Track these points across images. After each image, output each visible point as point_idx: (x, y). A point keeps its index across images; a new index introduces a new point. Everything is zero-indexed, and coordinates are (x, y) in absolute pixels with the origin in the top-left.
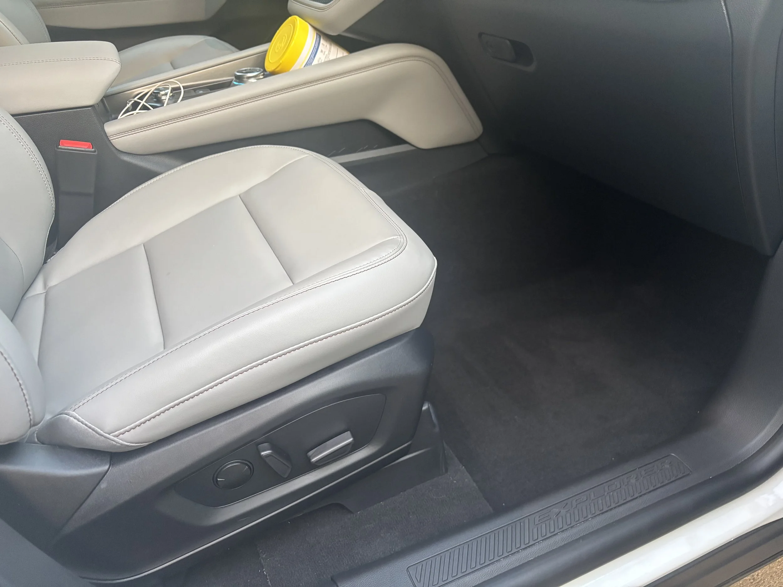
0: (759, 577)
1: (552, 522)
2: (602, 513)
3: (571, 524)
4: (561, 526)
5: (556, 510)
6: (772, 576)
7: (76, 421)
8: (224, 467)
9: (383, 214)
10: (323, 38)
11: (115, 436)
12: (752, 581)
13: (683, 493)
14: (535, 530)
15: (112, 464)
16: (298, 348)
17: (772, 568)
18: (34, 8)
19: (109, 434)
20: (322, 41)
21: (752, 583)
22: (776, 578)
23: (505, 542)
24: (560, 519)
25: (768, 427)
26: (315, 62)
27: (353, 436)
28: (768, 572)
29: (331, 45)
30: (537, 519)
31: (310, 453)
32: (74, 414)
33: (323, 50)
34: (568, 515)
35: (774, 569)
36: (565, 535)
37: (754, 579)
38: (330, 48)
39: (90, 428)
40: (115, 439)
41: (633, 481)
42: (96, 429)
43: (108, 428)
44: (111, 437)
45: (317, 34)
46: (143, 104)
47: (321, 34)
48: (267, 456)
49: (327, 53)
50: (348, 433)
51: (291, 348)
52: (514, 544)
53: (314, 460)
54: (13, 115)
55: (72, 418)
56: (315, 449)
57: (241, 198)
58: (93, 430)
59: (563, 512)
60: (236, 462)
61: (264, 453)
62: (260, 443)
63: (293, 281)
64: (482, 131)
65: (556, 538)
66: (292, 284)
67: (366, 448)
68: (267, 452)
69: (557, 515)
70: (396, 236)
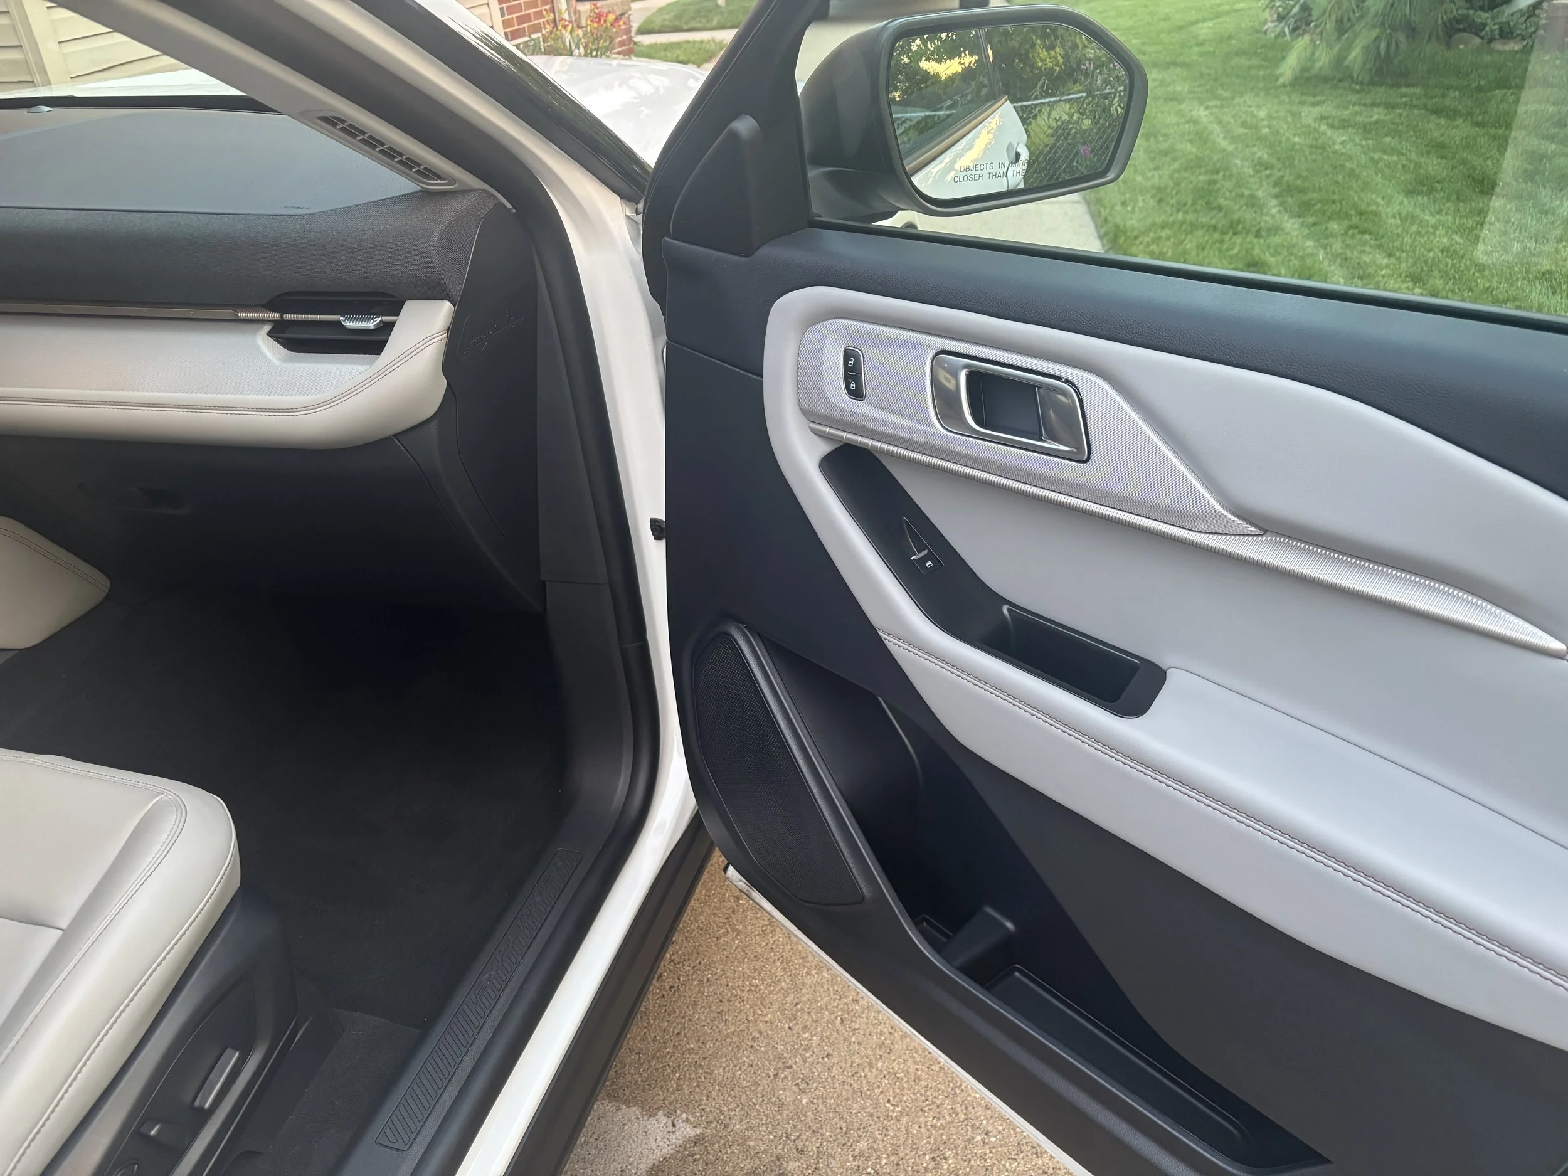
1: (489, 990)
2: (529, 948)
3: (507, 978)
4: (499, 987)
5: (486, 977)
9: (104, 779)
14: (478, 1009)
16: (144, 984)
17: (710, 905)
22: (718, 912)
23: (457, 1041)
24: (495, 981)
25: (623, 768)
27: (235, 1049)
30: (473, 997)
31: (197, 1103)
34: (500, 972)
35: (713, 905)
36: (507, 991)
41: (538, 899)
48: (159, 1131)
50: (229, 1051)
51: (136, 989)
52: (466, 1036)
53: (207, 1105)
56: (200, 1092)
59: (492, 973)
60: (120, 1170)
61: (153, 1133)
62: (141, 1124)
63: (55, 926)
64: (108, 584)
65: (501, 1001)
66: (59, 930)
67: (253, 1057)
68: (157, 1128)
69: (490, 979)
70: (157, 796)
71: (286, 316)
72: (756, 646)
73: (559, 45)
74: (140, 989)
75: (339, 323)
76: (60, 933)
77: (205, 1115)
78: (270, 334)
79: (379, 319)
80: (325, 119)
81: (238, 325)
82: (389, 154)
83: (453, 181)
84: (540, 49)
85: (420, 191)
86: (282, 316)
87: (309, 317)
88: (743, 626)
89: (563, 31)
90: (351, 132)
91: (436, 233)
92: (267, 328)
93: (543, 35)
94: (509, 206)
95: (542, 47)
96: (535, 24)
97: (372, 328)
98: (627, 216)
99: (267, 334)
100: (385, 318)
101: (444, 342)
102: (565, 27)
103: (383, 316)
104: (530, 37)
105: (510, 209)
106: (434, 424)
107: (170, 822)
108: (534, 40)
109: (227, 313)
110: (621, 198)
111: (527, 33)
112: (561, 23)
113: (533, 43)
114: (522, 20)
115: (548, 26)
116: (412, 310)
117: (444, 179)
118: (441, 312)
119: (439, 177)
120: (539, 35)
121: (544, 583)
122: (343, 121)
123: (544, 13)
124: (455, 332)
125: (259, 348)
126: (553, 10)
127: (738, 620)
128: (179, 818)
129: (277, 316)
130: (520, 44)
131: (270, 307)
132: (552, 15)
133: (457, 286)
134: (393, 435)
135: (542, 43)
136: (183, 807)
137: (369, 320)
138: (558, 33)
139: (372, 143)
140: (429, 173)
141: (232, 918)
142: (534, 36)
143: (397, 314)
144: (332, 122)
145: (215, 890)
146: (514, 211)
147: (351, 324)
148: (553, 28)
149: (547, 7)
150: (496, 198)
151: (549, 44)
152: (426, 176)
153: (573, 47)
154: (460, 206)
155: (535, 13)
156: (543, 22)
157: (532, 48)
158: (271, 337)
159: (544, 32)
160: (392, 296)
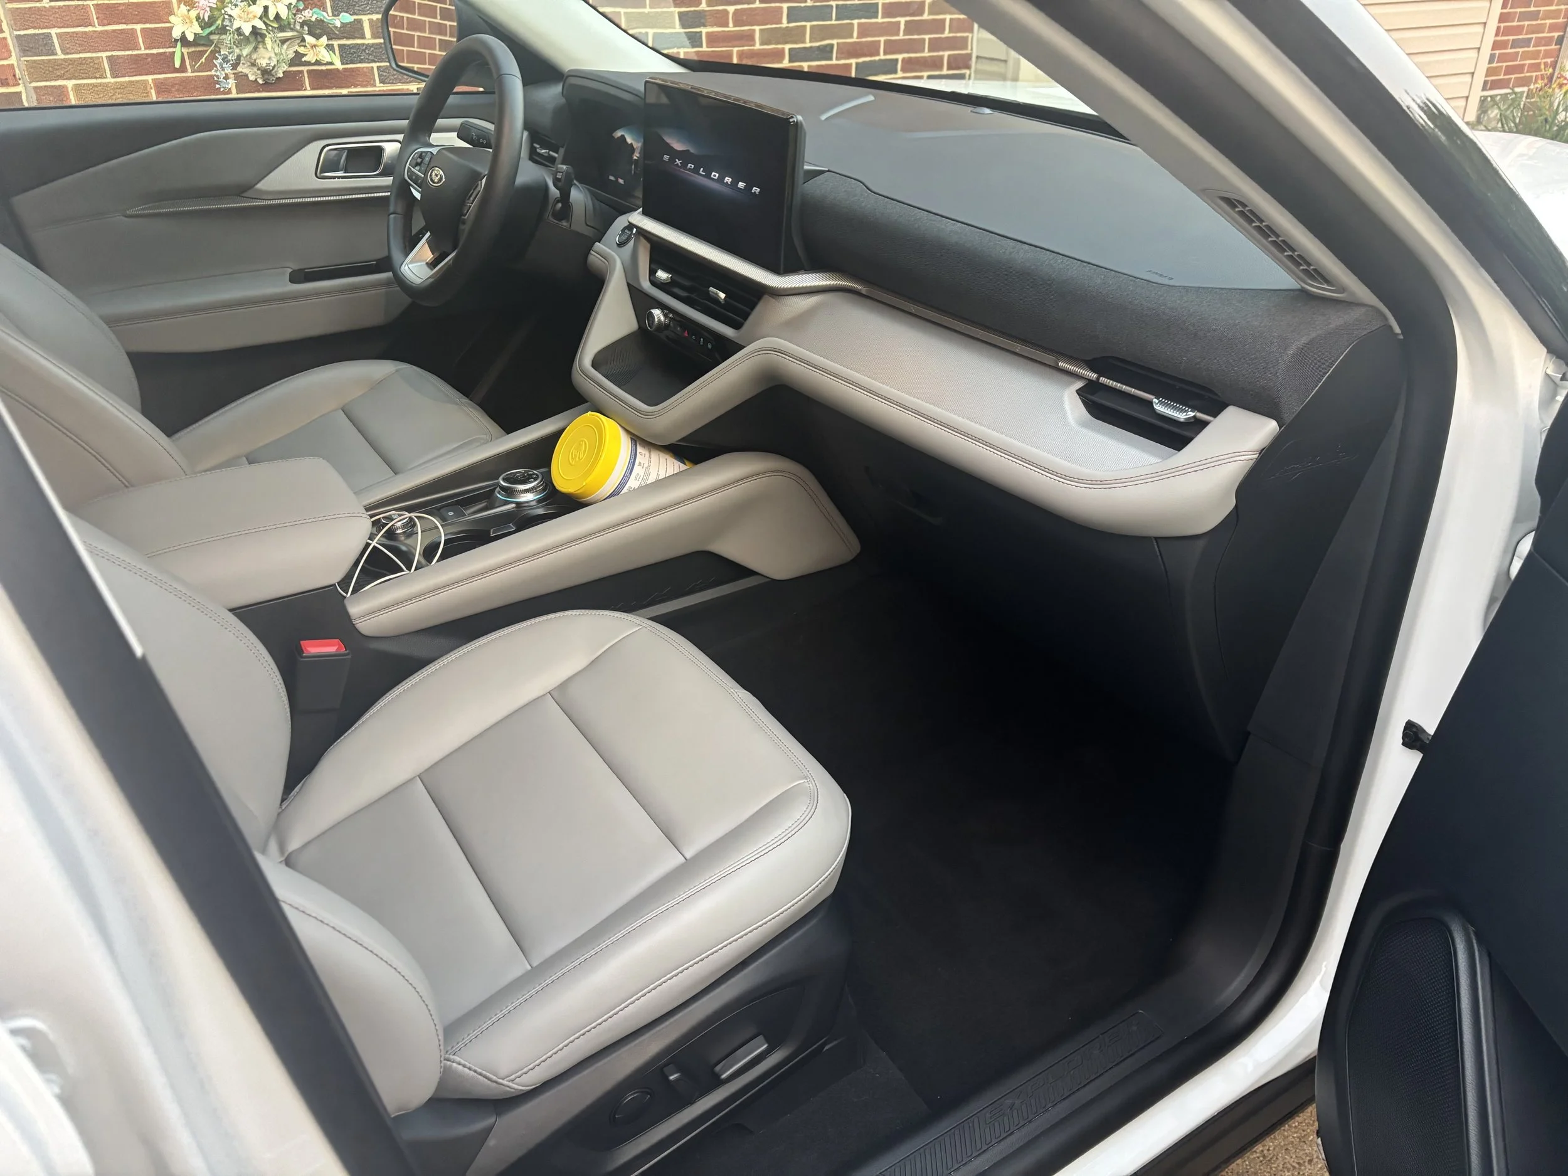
0: (1271, 1152)
1: (1006, 1118)
2: (1063, 1100)
3: (1028, 1118)
4: (1017, 1122)
5: (1009, 1102)
6: (1287, 1149)
7: (460, 1067)
8: (625, 1100)
9: (773, 739)
10: (640, 444)
11: (512, 1081)
12: (1261, 1159)
13: (1159, 1059)
14: (987, 1130)
15: (499, 1114)
18: (105, 326)
19: (503, 1079)
20: (640, 449)
21: (1261, 1161)
23: (954, 1151)
24: (1015, 1113)
26: (633, 483)
27: (767, 1041)
28: (1282, 1144)
29: (650, 451)
30: (988, 1115)
31: (718, 1068)
32: (458, 1059)
33: (642, 462)
34: (1024, 1107)
36: (1024, 1131)
37: (1264, 1157)
38: (650, 457)
39: (480, 1074)
40: (510, 1084)
41: (1096, 1053)
42: (488, 1074)
43: (503, 1071)
44: (505, 1082)
45: (631, 438)
46: (374, 547)
47: (637, 439)
48: (677, 1080)
49: (646, 465)
50: (761, 1038)
52: (964, 1152)
53: (724, 1076)
54: (231, 610)
55: (455, 1065)
56: (724, 1062)
57: (555, 698)
58: (485, 1077)
59: (1018, 1102)
60: (636, 1093)
61: (671, 1078)
62: (666, 1065)
63: (683, 853)
64: (859, 549)
65: (1012, 1138)
66: (683, 858)
67: (778, 1052)
68: (676, 1075)
69: (1012, 1107)
70: (802, 779)
71: (1102, 380)
72: (1478, 962)
73: (1543, 105)
74: (712, 954)
75: (1150, 403)
76: (682, 860)
77: (718, 1083)
78: (1079, 392)
79: (1192, 414)
80: (1227, 200)
81: (1055, 372)
82: (1281, 246)
83: (1342, 289)
84: (1519, 105)
85: (1299, 290)
86: (1098, 379)
87: (1124, 388)
88: (1471, 929)
89: (1557, 90)
90: (1248, 216)
91: (1294, 347)
92: (1079, 384)
93: (1529, 90)
94: (1397, 330)
95: (1522, 103)
96: (1525, 77)
97: (1182, 420)
98: (1547, 375)
99: (1077, 391)
100: (1200, 415)
101: (1251, 463)
102: (1561, 86)
103: (1199, 411)
104: (1513, 90)
105: (1398, 334)
106: (1201, 543)
107: (798, 812)
108: (1516, 93)
109: (1049, 359)
110: (1549, 351)
111: (1511, 86)
112: (1558, 81)
113: (1514, 96)
114: (1509, 70)
115: (1540, 81)
116: (1232, 415)
117: (1333, 286)
118: (1264, 430)
119: (1327, 281)
120: (1525, 89)
121: (1249, 733)
122: (1244, 205)
123: (1543, 67)
124: (1268, 456)
125: (1062, 403)
126: (1554, 65)
127: (1468, 918)
128: (808, 810)
129: (1094, 376)
130: (1497, 95)
131: (1091, 365)
132: (1551, 70)
133: (1293, 407)
134: (1156, 538)
135: (1524, 99)
136: (815, 802)
137: (1182, 411)
138: (1550, 90)
139: (1266, 232)
140: (1318, 274)
141: (814, 922)
142: (1517, 90)
143: (1215, 415)
144: (1234, 204)
145: (807, 895)
146: (1401, 337)
147: (1162, 410)
148: (1546, 85)
149: (1549, 60)
150: (1386, 318)
151: (1532, 100)
152: (1312, 277)
153: (1561, 109)
154: (1337, 319)
155: (1531, 65)
156: (1536, 76)
157: (1510, 102)
158: (1078, 393)
159: (1532, 87)
160: (1216, 394)
